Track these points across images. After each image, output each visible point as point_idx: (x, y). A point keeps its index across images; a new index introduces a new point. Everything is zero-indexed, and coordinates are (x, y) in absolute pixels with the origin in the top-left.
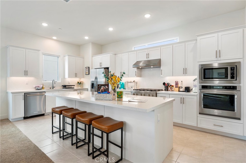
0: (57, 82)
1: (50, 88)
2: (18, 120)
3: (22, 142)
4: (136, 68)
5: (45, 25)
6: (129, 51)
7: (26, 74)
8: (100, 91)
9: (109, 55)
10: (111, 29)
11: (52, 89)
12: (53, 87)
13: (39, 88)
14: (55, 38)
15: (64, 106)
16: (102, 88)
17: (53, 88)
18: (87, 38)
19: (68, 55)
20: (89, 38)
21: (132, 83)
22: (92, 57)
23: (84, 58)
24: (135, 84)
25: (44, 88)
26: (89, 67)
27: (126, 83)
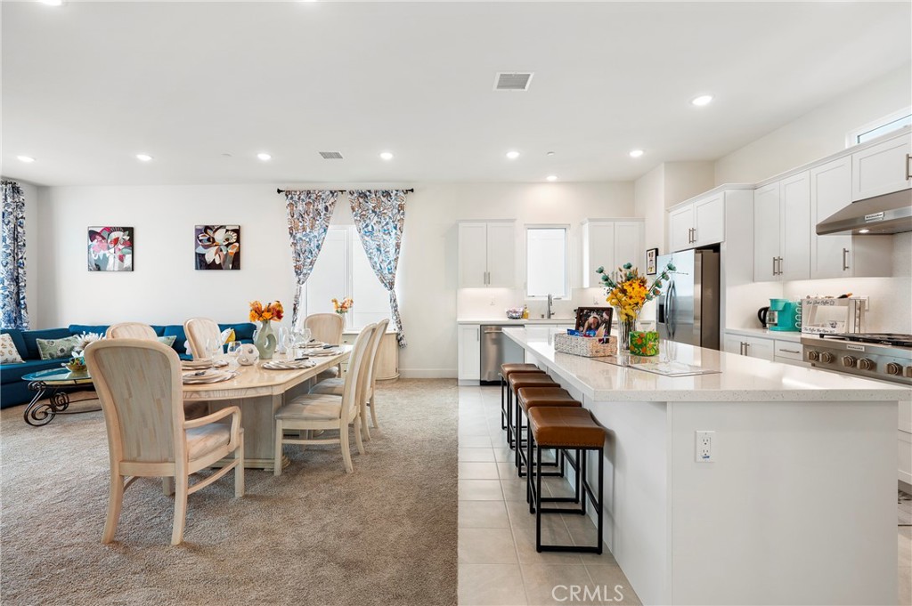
0: (563, 299)
1: (543, 316)
2: (469, 384)
3: (444, 428)
4: (851, 236)
5: (513, 155)
6: (816, 162)
7: (487, 280)
8: (583, 326)
9: (720, 195)
10: (703, 101)
11: (546, 317)
12: (550, 315)
13: (514, 315)
14: (552, 178)
15: (533, 365)
16: (591, 320)
17: (549, 317)
18: (636, 154)
19: (590, 220)
20: (644, 151)
21: (832, 303)
22: (668, 211)
23: (643, 220)
24: (849, 308)
25: (527, 314)
26: (657, 250)
27: (804, 304)
